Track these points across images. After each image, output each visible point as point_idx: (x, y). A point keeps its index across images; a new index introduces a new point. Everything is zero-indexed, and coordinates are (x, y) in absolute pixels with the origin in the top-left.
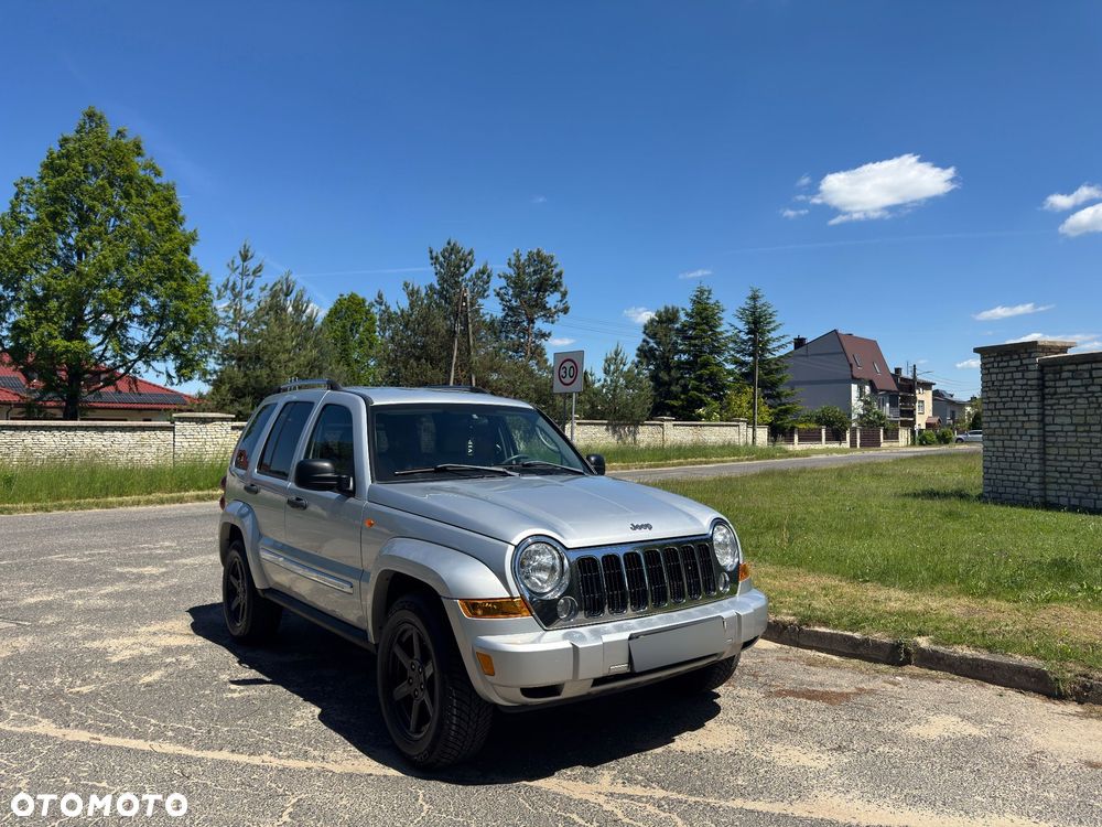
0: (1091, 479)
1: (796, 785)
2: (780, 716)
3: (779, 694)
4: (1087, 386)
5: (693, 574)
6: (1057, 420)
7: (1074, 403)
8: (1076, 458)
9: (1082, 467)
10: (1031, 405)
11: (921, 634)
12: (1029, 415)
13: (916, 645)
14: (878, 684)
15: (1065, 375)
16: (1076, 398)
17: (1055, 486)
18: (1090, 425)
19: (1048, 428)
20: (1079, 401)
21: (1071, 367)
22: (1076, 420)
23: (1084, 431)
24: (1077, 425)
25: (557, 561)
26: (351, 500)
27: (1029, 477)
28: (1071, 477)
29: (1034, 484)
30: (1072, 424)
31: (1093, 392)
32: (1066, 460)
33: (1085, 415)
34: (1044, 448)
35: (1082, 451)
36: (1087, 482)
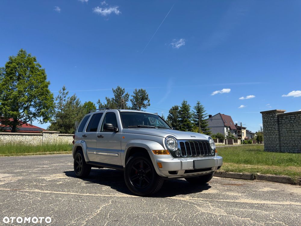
1: (235, 197)
2: (226, 188)
3: (224, 185)
4: (290, 121)
5: (205, 149)
6: (283, 130)
7: (287, 125)
8: (288, 140)
9: (290, 142)
10: (276, 126)
11: (258, 172)
12: (275, 129)
13: (257, 174)
14: (249, 183)
15: (284, 118)
16: (287, 124)
17: (283, 147)
18: (291, 131)
19: (280, 132)
20: (288, 125)
21: (286, 116)
22: (287, 130)
23: (290, 133)
25: (174, 142)
26: (117, 133)
27: (276, 145)
28: (287, 145)
29: (278, 147)
30: (286, 131)
31: (292, 122)
32: (286, 140)
33: (290, 128)
34: (280, 137)
35: (290, 138)
36: (291, 146)
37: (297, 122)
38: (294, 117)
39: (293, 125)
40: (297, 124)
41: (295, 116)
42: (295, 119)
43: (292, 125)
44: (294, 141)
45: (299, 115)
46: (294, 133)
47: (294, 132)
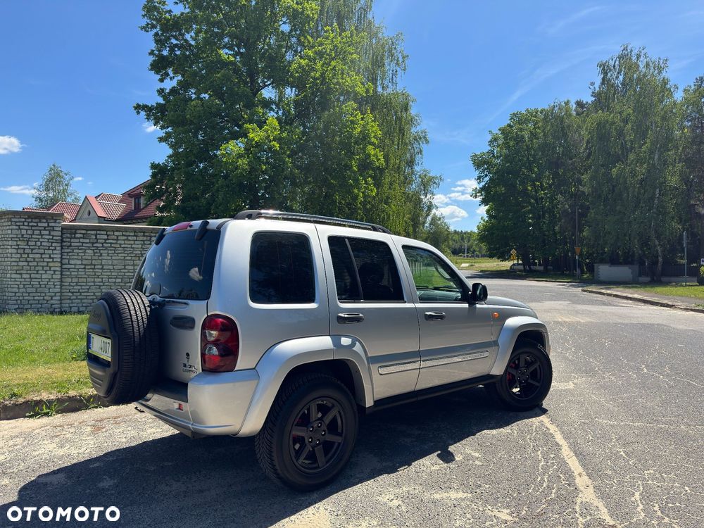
0: (94, 295)
4: (93, 243)
6: (71, 262)
7: (85, 252)
8: (84, 284)
9: (88, 289)
10: (55, 252)
12: (53, 258)
15: (78, 236)
17: (68, 301)
18: (95, 265)
19: (64, 266)
20: (87, 251)
21: (84, 232)
22: (84, 262)
23: (91, 268)
24: (85, 265)
27: (52, 297)
28: (81, 295)
29: (56, 301)
30: (82, 264)
31: (97, 247)
32: (77, 285)
33: (92, 260)
34: (61, 278)
35: (89, 280)
36: (92, 297)
37: (111, 247)
38: (106, 237)
39: (101, 254)
40: (110, 252)
41: (108, 236)
42: (107, 241)
43: (97, 253)
44: (100, 286)
45: (116, 233)
46: (101, 271)
47: (102, 269)
